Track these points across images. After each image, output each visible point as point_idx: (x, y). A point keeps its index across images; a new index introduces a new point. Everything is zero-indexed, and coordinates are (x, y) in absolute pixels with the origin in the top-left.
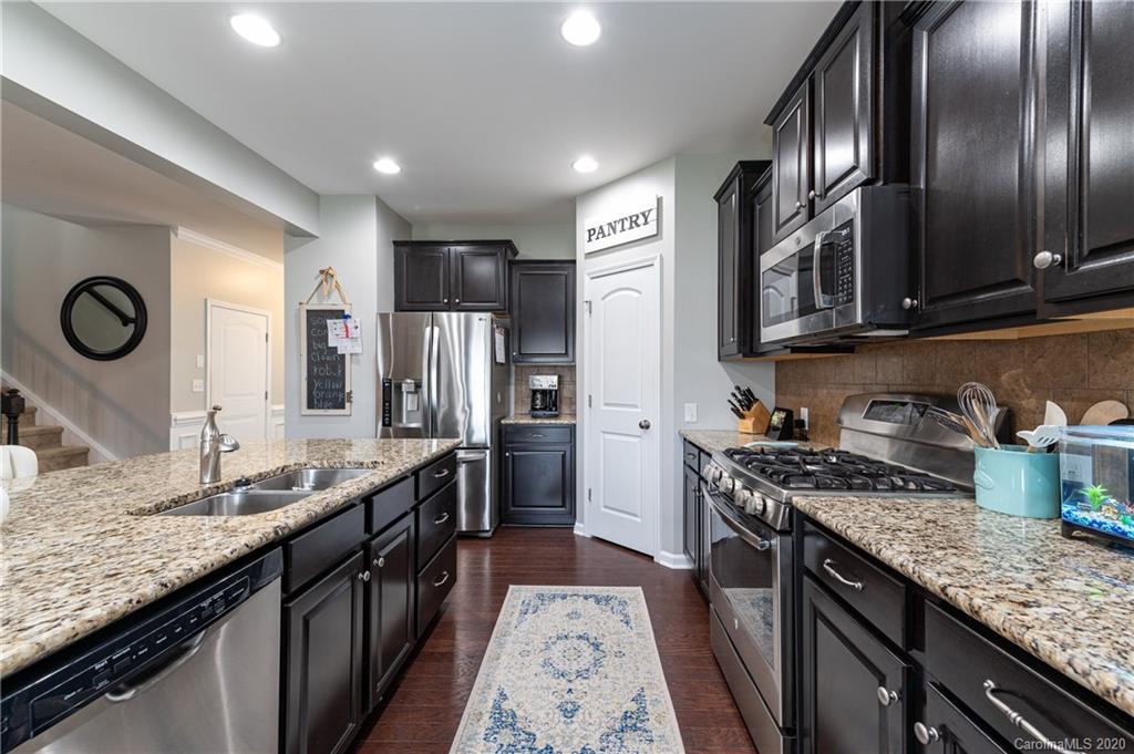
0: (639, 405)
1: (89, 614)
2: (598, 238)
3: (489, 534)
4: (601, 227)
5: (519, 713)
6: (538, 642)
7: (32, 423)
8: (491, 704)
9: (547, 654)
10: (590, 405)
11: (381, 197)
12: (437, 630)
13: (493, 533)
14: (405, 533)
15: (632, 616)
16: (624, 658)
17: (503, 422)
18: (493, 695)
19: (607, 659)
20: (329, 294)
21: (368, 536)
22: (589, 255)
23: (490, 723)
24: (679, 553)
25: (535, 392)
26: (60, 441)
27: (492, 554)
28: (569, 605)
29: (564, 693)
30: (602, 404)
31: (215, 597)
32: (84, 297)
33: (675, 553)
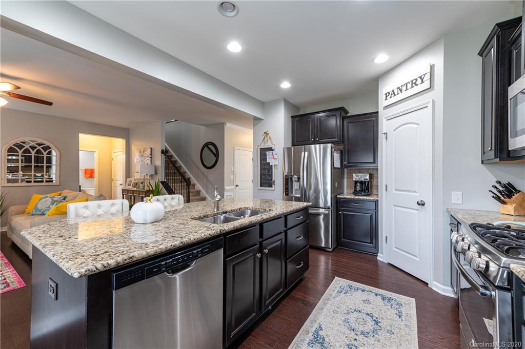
0: (418, 191)
1: (161, 247)
2: (391, 97)
3: (330, 250)
4: (393, 91)
5: (327, 339)
6: (344, 308)
7: (194, 188)
8: (314, 329)
9: (347, 317)
10: (386, 190)
11: (286, 98)
12: (298, 287)
13: (333, 249)
14: (280, 242)
15: (404, 314)
16: (393, 335)
17: (338, 196)
18: (316, 326)
19: (382, 331)
20: (267, 141)
21: (261, 240)
22: (386, 107)
23: (312, 338)
24: (448, 286)
25: (356, 182)
26: (200, 194)
27: (332, 260)
28: (365, 296)
29: (352, 340)
30: (394, 189)
31: (198, 250)
32: (206, 148)
33: (444, 285)
